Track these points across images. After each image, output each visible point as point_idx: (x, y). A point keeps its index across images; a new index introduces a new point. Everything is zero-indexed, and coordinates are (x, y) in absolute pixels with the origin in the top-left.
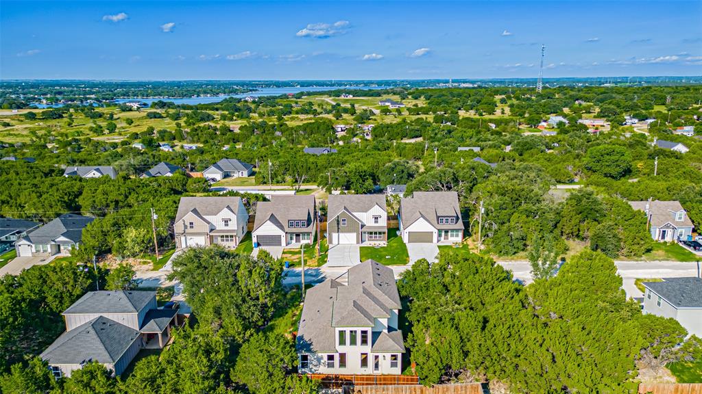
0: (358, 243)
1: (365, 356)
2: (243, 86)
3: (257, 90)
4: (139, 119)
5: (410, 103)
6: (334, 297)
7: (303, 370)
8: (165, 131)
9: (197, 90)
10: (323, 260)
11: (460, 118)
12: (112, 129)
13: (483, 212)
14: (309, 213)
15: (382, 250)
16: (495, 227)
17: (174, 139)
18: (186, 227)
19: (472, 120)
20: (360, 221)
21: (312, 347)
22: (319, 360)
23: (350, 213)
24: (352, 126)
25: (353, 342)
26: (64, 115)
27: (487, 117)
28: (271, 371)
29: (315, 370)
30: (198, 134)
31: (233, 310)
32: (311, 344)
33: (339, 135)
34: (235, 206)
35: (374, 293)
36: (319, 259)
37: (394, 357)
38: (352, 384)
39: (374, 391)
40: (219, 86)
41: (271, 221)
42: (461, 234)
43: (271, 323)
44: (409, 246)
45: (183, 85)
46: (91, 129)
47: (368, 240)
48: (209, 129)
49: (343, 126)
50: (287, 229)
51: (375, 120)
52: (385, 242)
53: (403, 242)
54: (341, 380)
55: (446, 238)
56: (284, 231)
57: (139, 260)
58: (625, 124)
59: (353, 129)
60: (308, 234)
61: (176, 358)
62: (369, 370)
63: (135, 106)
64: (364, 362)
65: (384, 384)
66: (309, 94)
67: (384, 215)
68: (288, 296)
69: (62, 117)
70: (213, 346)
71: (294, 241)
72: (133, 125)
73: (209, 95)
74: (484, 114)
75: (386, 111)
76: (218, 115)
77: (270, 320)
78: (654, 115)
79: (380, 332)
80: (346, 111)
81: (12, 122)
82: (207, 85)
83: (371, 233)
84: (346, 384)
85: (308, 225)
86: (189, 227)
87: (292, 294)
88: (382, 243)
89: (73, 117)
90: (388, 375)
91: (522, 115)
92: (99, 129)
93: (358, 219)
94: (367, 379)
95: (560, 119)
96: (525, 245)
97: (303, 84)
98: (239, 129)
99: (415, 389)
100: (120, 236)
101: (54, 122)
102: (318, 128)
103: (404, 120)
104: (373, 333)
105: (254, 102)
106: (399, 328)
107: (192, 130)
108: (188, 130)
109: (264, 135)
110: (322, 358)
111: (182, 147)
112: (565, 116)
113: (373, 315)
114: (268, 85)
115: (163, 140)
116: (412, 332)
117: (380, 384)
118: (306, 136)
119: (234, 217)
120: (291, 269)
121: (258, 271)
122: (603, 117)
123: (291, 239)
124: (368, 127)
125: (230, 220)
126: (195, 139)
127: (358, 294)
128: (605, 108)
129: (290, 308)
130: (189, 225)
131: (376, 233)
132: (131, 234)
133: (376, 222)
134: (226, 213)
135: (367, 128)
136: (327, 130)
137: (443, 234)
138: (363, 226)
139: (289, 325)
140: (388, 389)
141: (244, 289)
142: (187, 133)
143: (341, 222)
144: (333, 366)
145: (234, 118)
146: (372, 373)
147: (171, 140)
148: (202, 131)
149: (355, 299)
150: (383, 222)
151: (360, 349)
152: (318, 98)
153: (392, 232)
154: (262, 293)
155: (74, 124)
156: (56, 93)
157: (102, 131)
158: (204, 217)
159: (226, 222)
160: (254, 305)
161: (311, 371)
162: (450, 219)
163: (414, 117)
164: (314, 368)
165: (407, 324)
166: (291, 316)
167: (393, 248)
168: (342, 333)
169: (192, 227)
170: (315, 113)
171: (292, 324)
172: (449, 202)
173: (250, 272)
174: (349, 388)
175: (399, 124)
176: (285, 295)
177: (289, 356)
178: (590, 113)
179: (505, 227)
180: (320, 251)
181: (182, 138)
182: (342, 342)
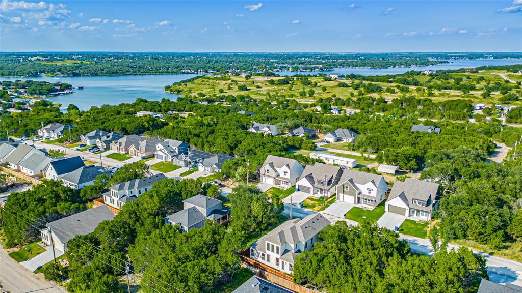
0: (355, 203)
1: (278, 259)
2: (437, 58)
3: (447, 62)
7: (252, 257)
12: (311, 94)
14: (332, 178)
17: (344, 105)
20: (359, 189)
21: (256, 247)
25: (273, 251)
33: (476, 113)
36: (322, 207)
37: (291, 266)
38: (265, 270)
39: (275, 278)
41: (306, 178)
42: (430, 215)
44: (386, 214)
46: (300, 93)
49: (484, 105)
50: (316, 185)
52: (373, 207)
53: (384, 210)
55: (417, 215)
56: (313, 186)
59: (490, 109)
62: (279, 268)
63: (335, 77)
64: (277, 263)
66: (490, 68)
67: (375, 190)
69: (288, 83)
72: (325, 91)
81: (262, 86)
83: (366, 199)
86: (267, 172)
89: (295, 84)
90: (286, 274)
92: (304, 93)
93: (356, 188)
98: (392, 101)
99: (291, 284)
100: (236, 170)
101: (283, 87)
107: (358, 99)
109: (408, 107)
110: (260, 254)
111: (345, 112)
113: (287, 241)
123: (318, 191)
126: (357, 106)
131: (369, 200)
133: (369, 193)
134: (285, 169)
137: (416, 211)
138: (360, 194)
142: (353, 101)
144: (264, 260)
145: (397, 90)
146: (281, 270)
147: (341, 105)
148: (364, 101)
149: (284, 230)
150: (374, 194)
151: (275, 255)
152: (495, 73)
156: (300, 63)
159: (285, 173)
162: (421, 202)
164: (257, 258)
167: (375, 212)
180: (328, 202)
182: (268, 249)
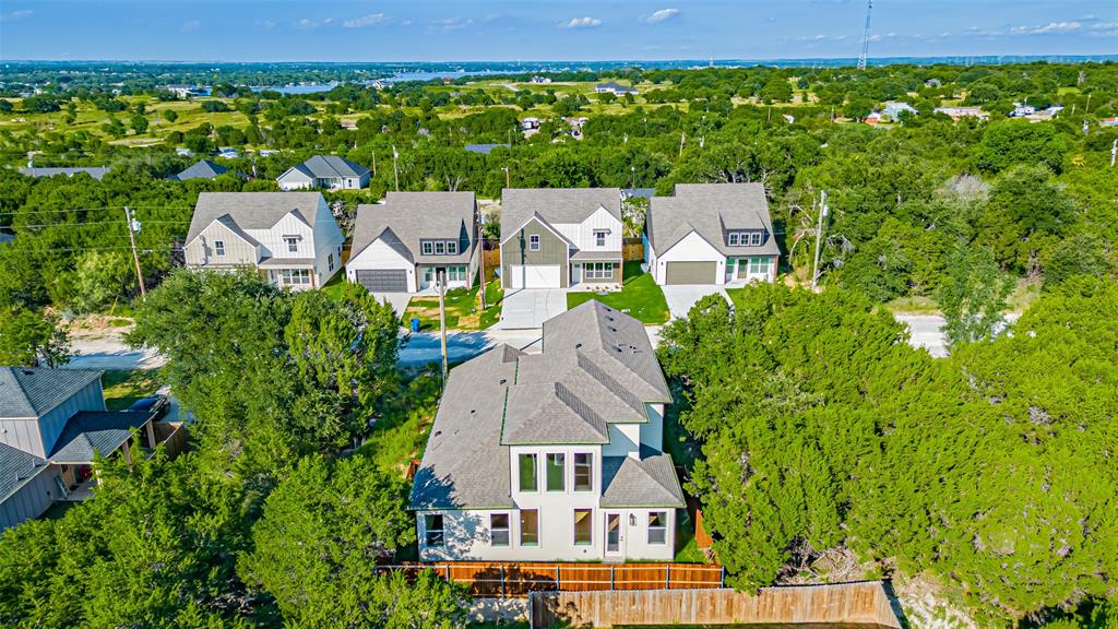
0: (563, 285)
1: (585, 513)
2: (370, 69)
4: (189, 112)
5: (647, 86)
6: (510, 379)
7: (432, 551)
8: (229, 129)
9: (294, 76)
10: (491, 317)
11: (735, 107)
12: (141, 128)
13: (825, 214)
14: (463, 229)
15: (612, 298)
16: (848, 246)
17: (246, 142)
18: (208, 252)
19: (755, 109)
20: (568, 241)
21: (452, 494)
22: (471, 526)
23: (547, 224)
24: (551, 120)
25: (556, 483)
26: (62, 107)
27: (778, 105)
28: (337, 560)
29: (462, 552)
30: (285, 133)
31: (273, 411)
32: (450, 488)
33: (528, 134)
34: (310, 210)
35: (604, 367)
36: (483, 316)
37: (657, 521)
38: (553, 588)
39: (608, 604)
40: (332, 69)
41: (384, 240)
42: (772, 266)
43: (369, 441)
44: (667, 290)
45: (271, 70)
46: (105, 128)
47: (585, 281)
48: (305, 124)
49: (534, 119)
50: (418, 258)
51: (589, 111)
52: (618, 284)
53: (654, 284)
54: (526, 575)
55: (742, 275)
56: (412, 261)
57: (107, 318)
58: (1014, 115)
59: (552, 124)
60: (463, 267)
61: (98, 527)
62: (596, 549)
63: (183, 92)
64: (583, 531)
65: (635, 587)
66: (478, 79)
67: (617, 229)
68: (414, 386)
69: (58, 109)
70: (202, 494)
71: (433, 283)
72: (177, 121)
73: (313, 83)
74: (773, 101)
75: (607, 98)
76: (323, 106)
77: (367, 435)
78: (1061, 101)
79: (623, 458)
80: (540, 99)
82: (312, 68)
83: (590, 266)
84: (538, 587)
85: (462, 250)
86: (215, 252)
87: (422, 382)
88: (612, 285)
89: (78, 109)
90: (643, 562)
91: (837, 102)
92: (119, 128)
93: (564, 238)
94: (591, 575)
95: (904, 106)
96: (909, 283)
97: (468, 67)
98: (357, 126)
99: (712, 598)
100: (69, 268)
101: (44, 118)
102: (492, 122)
103: (640, 110)
104: (605, 460)
105: (386, 90)
106: (666, 449)
107: (276, 127)
108: (269, 128)
109: (399, 133)
110: (478, 522)
111: (258, 154)
112: (912, 102)
113: (603, 417)
114: (412, 68)
115: (227, 145)
116: (704, 458)
117: (625, 587)
118: (472, 135)
119: (307, 232)
120: (424, 333)
121: (333, 323)
122: (976, 104)
123: (428, 278)
124: (577, 122)
125: (300, 239)
126: (281, 142)
127: (566, 369)
128: (979, 89)
129: (414, 409)
130: (214, 248)
131: (599, 266)
132: (90, 262)
133: (600, 243)
134: (290, 225)
135: (575, 123)
136: (507, 126)
137: (736, 266)
138: (573, 252)
139: (410, 445)
140: (643, 600)
141: (303, 366)
142: (267, 131)
143: (529, 244)
144: (506, 542)
145: (350, 110)
146: (601, 558)
147: (239, 143)
148: (292, 128)
149: (559, 379)
150: (614, 244)
151: (571, 499)
152: (494, 84)
153: (632, 267)
154: (346, 376)
155: (77, 121)
156: (61, 80)
157: (123, 131)
158: (247, 231)
159: (292, 241)
160: (325, 401)
161: (451, 554)
162: (750, 235)
163: (656, 107)
164: (460, 546)
165: (682, 439)
166: (414, 426)
167: (634, 294)
168: (527, 462)
169: (221, 252)
170: (487, 101)
171: (416, 444)
172: (749, 204)
173: (316, 326)
174: (545, 598)
175: (630, 116)
176: (405, 383)
177: (386, 522)
178: (951, 98)
179: (867, 247)
180: (486, 299)
181: (259, 141)
182: (528, 483)
